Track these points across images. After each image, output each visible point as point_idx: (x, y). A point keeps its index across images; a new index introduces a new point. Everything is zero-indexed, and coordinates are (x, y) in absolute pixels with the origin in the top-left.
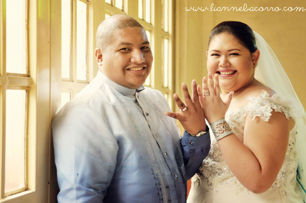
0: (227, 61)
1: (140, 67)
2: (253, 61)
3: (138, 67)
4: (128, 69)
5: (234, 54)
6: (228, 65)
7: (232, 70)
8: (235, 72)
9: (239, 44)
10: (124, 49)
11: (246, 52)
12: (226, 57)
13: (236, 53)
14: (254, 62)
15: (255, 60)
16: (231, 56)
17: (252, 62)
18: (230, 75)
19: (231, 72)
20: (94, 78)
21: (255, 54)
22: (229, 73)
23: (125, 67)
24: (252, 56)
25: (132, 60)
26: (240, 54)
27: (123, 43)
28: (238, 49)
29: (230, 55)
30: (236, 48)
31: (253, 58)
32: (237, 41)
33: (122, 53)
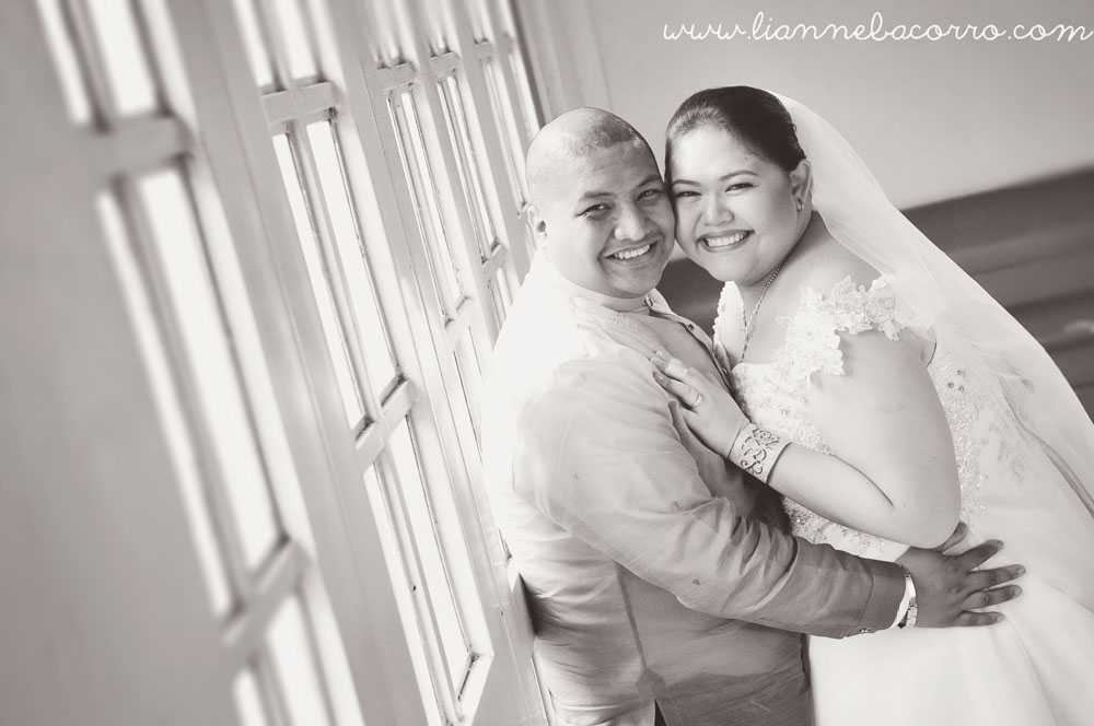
0: (721, 210)
1: (642, 247)
2: (794, 191)
3: (634, 249)
4: (612, 257)
5: (739, 186)
6: (726, 217)
7: (739, 231)
8: (748, 234)
9: (749, 156)
10: (595, 208)
11: (772, 175)
12: (718, 195)
13: (743, 181)
14: (798, 194)
15: (801, 188)
16: (731, 192)
17: (792, 197)
18: (736, 245)
19: (737, 238)
20: (521, 285)
21: (800, 171)
22: (732, 240)
23: (601, 253)
24: (788, 179)
25: (618, 233)
26: (756, 184)
27: (590, 196)
28: (749, 169)
29: (729, 189)
30: (745, 168)
31: (794, 185)
32: (742, 148)
33: (591, 218)
